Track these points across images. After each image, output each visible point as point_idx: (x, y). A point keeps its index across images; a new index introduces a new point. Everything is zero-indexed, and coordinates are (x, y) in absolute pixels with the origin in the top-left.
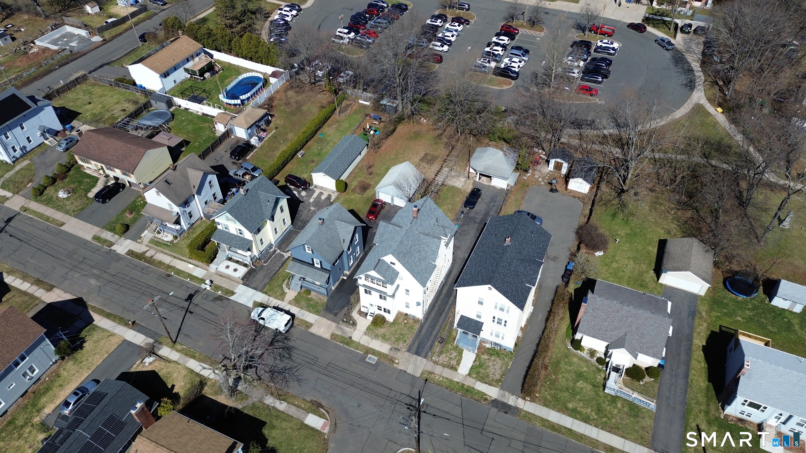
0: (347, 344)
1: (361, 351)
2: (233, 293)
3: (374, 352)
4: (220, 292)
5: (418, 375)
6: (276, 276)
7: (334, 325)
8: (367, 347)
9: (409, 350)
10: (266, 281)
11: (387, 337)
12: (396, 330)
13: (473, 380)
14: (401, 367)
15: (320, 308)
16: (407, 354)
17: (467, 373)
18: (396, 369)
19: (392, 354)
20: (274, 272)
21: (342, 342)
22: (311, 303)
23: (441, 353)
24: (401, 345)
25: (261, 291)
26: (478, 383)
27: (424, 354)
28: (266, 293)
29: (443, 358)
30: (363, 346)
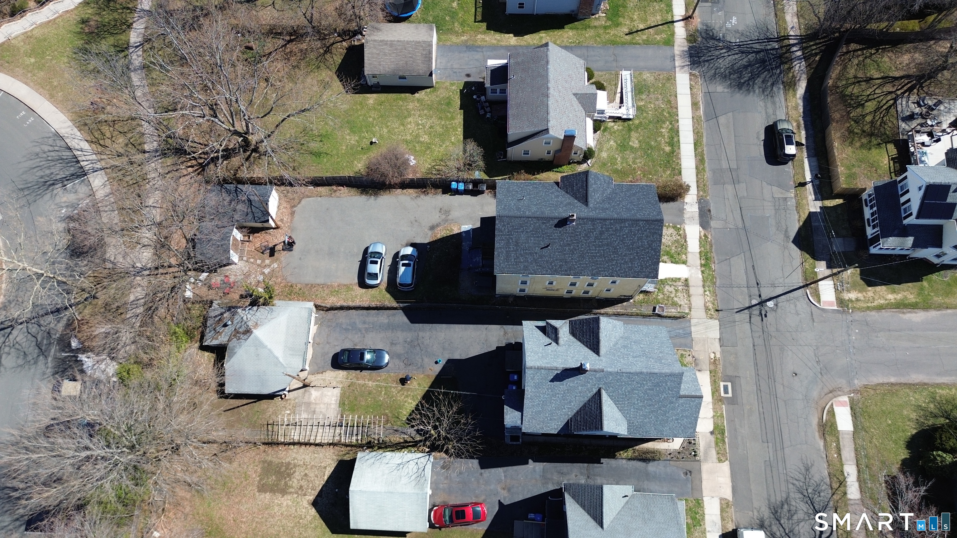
0: (722, 432)
1: (722, 409)
3: (715, 390)
5: (717, 322)
7: (705, 467)
8: (714, 404)
9: (690, 346)
13: (689, 256)
14: (717, 347)
16: (696, 347)
18: (722, 352)
21: (724, 442)
22: (691, 521)
23: (675, 304)
27: (685, 326)
29: (681, 300)
30: (714, 410)
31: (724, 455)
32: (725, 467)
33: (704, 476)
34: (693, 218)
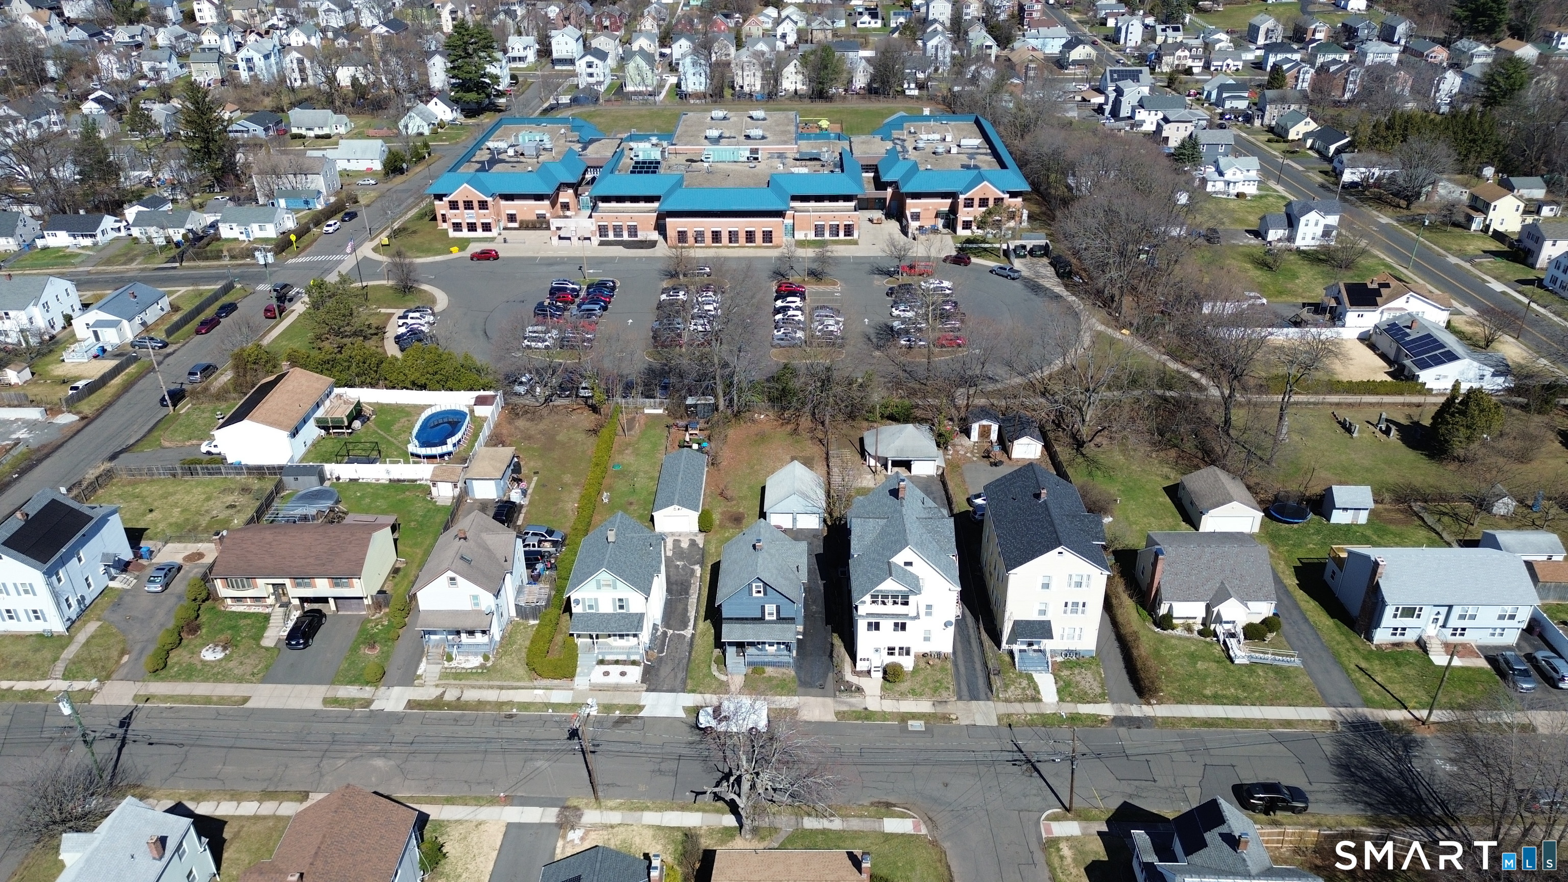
0: (867, 718)
1: (893, 720)
2: (641, 708)
3: (914, 716)
4: (617, 712)
5: (996, 724)
6: (692, 665)
7: (829, 701)
8: (898, 713)
9: (960, 698)
10: (681, 675)
11: (918, 691)
12: (926, 679)
13: (1071, 705)
14: (964, 722)
15: (794, 685)
16: (960, 704)
17: (1057, 699)
18: (959, 726)
19: (940, 710)
20: (685, 661)
21: (857, 719)
22: (774, 682)
23: (1006, 687)
24: (945, 694)
25: (683, 690)
26: (1079, 705)
27: (983, 695)
28: (693, 691)
29: (1012, 692)
30: (891, 714)
31: (843, 718)
32: (830, 717)
33: (820, 699)
34: (1122, 710)
